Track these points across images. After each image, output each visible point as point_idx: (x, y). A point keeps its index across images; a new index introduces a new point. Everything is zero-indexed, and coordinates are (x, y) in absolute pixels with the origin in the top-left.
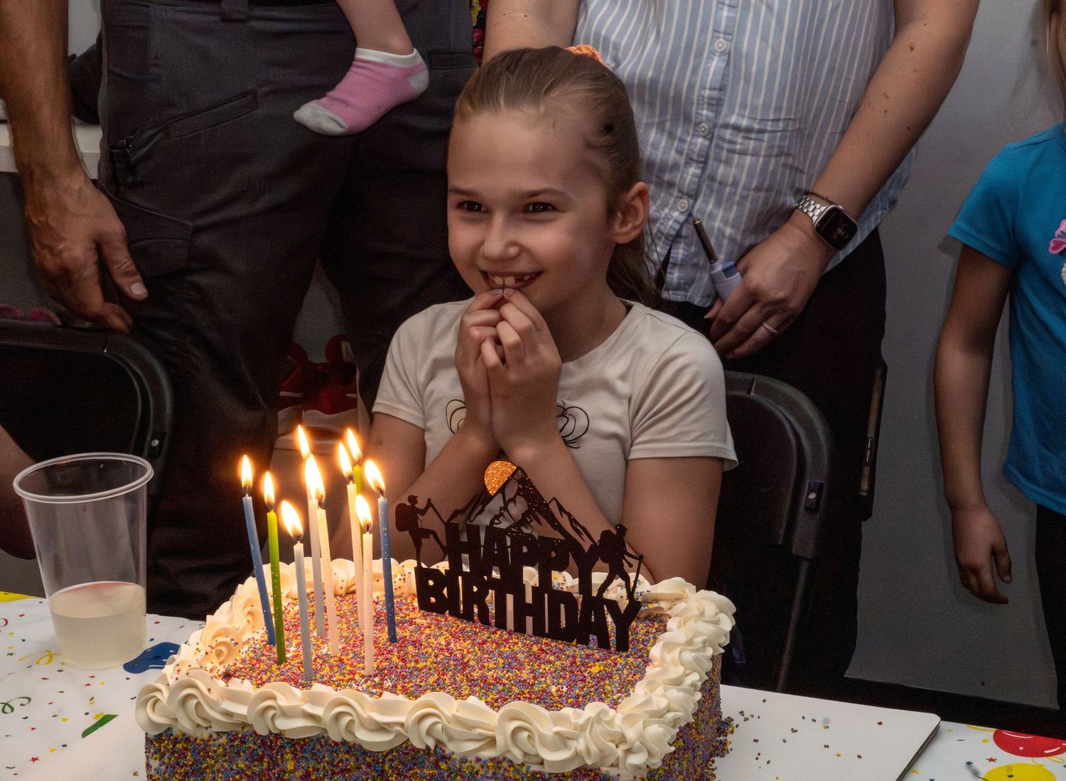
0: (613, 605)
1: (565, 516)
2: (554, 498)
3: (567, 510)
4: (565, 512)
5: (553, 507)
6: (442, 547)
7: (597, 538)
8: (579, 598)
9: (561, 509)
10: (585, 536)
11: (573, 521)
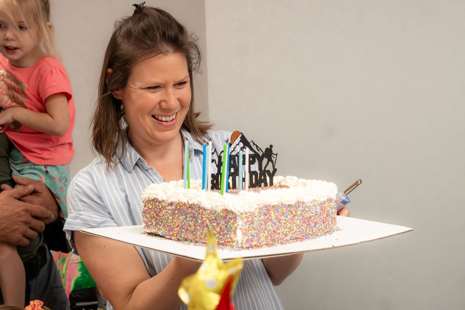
0: (268, 172)
1: (255, 146)
2: (252, 141)
3: (255, 144)
4: (255, 145)
5: (251, 144)
6: (216, 164)
7: (264, 151)
8: (258, 172)
9: (254, 144)
10: (260, 151)
11: (257, 146)
